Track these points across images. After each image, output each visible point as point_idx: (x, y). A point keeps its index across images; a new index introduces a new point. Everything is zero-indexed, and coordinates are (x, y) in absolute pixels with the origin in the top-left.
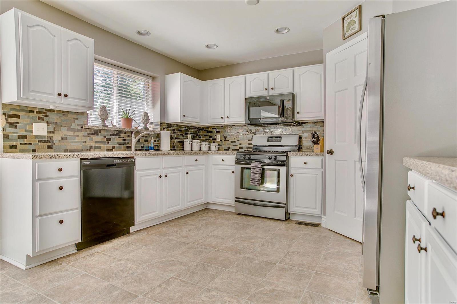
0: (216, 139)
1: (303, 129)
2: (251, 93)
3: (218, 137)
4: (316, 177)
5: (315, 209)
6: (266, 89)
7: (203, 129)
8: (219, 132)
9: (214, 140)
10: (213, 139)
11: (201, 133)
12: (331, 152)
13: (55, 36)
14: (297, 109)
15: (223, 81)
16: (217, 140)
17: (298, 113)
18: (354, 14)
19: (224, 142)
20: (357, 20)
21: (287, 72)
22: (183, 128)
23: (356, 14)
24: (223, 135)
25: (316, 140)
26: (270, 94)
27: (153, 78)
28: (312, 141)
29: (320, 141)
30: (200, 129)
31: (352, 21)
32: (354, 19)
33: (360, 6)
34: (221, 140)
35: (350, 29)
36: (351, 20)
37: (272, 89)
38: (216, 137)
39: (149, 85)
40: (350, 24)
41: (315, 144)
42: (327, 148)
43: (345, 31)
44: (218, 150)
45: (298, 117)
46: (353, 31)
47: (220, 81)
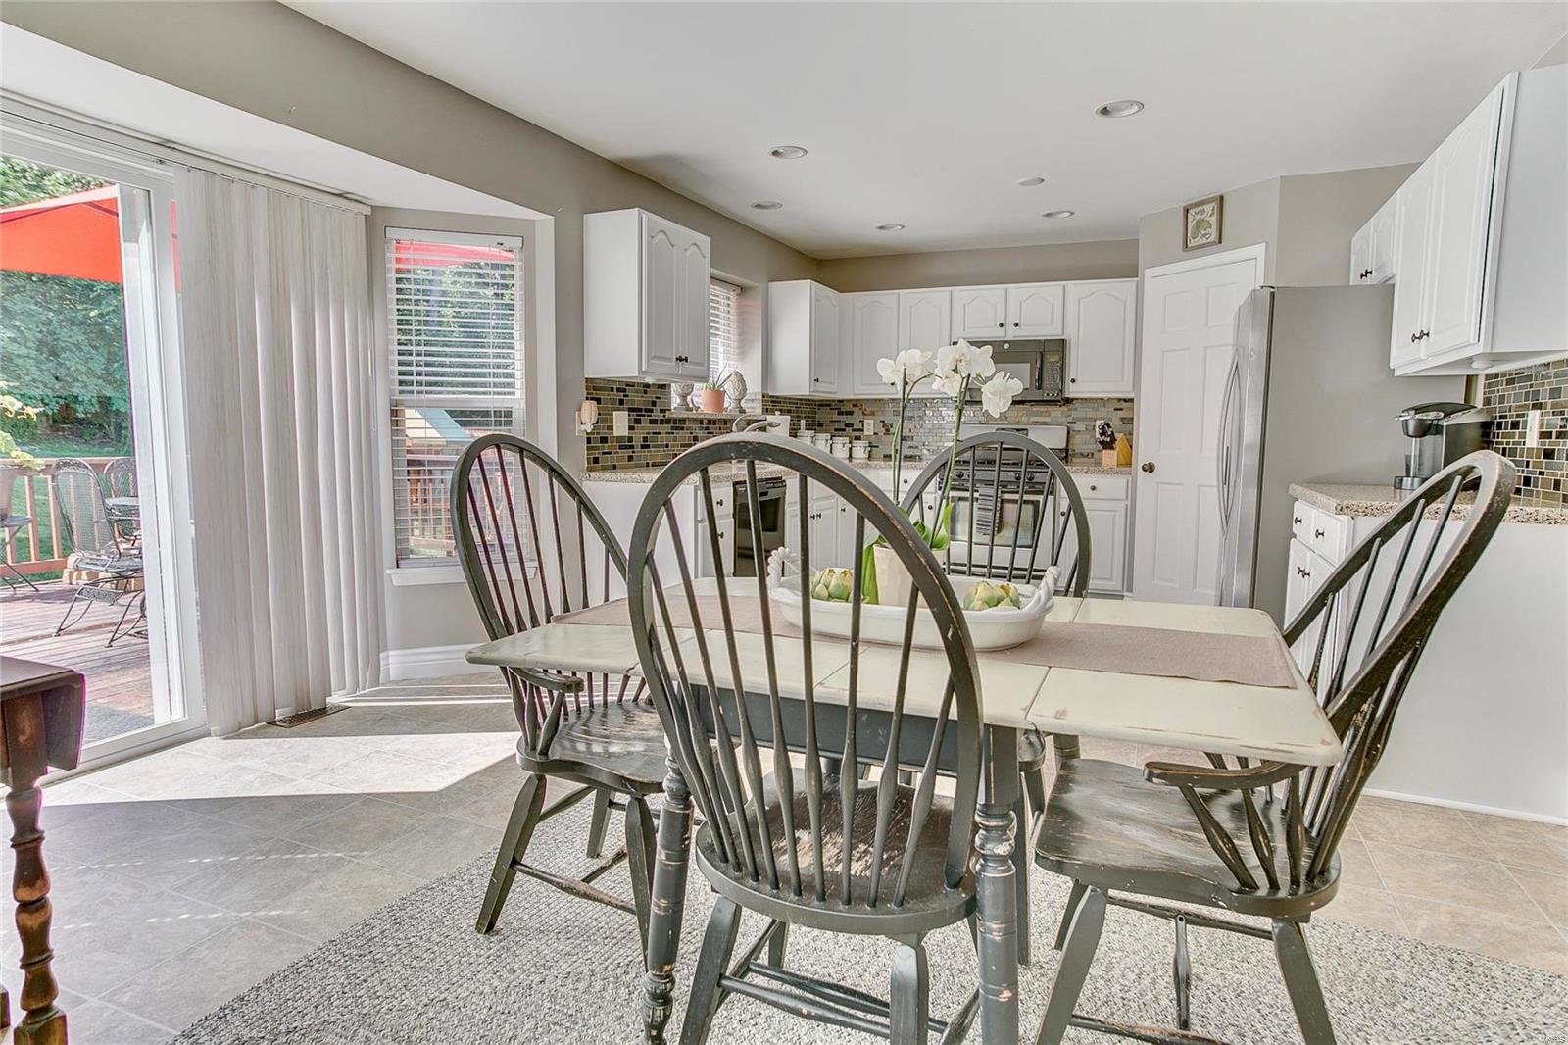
0: (862, 430)
1: (1075, 414)
2: (964, 330)
3: (869, 425)
4: (1114, 516)
5: (1110, 579)
6: (1001, 325)
7: (829, 405)
8: (873, 413)
9: (857, 434)
10: (854, 430)
11: (823, 415)
12: (1149, 468)
13: (673, 246)
14: (1071, 374)
15: (895, 297)
16: (866, 433)
17: (1073, 381)
18: (1209, 208)
19: (886, 439)
20: (1214, 220)
21: (1051, 290)
22: (794, 403)
23: (1213, 210)
24: (881, 421)
25: (1109, 439)
26: (1010, 338)
27: (743, 290)
28: (1100, 442)
29: (1117, 442)
30: (820, 405)
31: (1203, 220)
32: (1208, 218)
33: (1222, 197)
34: (875, 434)
35: (1200, 235)
36: (1202, 217)
37: (1017, 325)
38: (863, 426)
39: (729, 305)
40: (1198, 226)
41: (1104, 448)
42: (1141, 458)
43: (1189, 235)
44: (870, 457)
45: (1071, 390)
46: (1205, 241)
47: (887, 298)
